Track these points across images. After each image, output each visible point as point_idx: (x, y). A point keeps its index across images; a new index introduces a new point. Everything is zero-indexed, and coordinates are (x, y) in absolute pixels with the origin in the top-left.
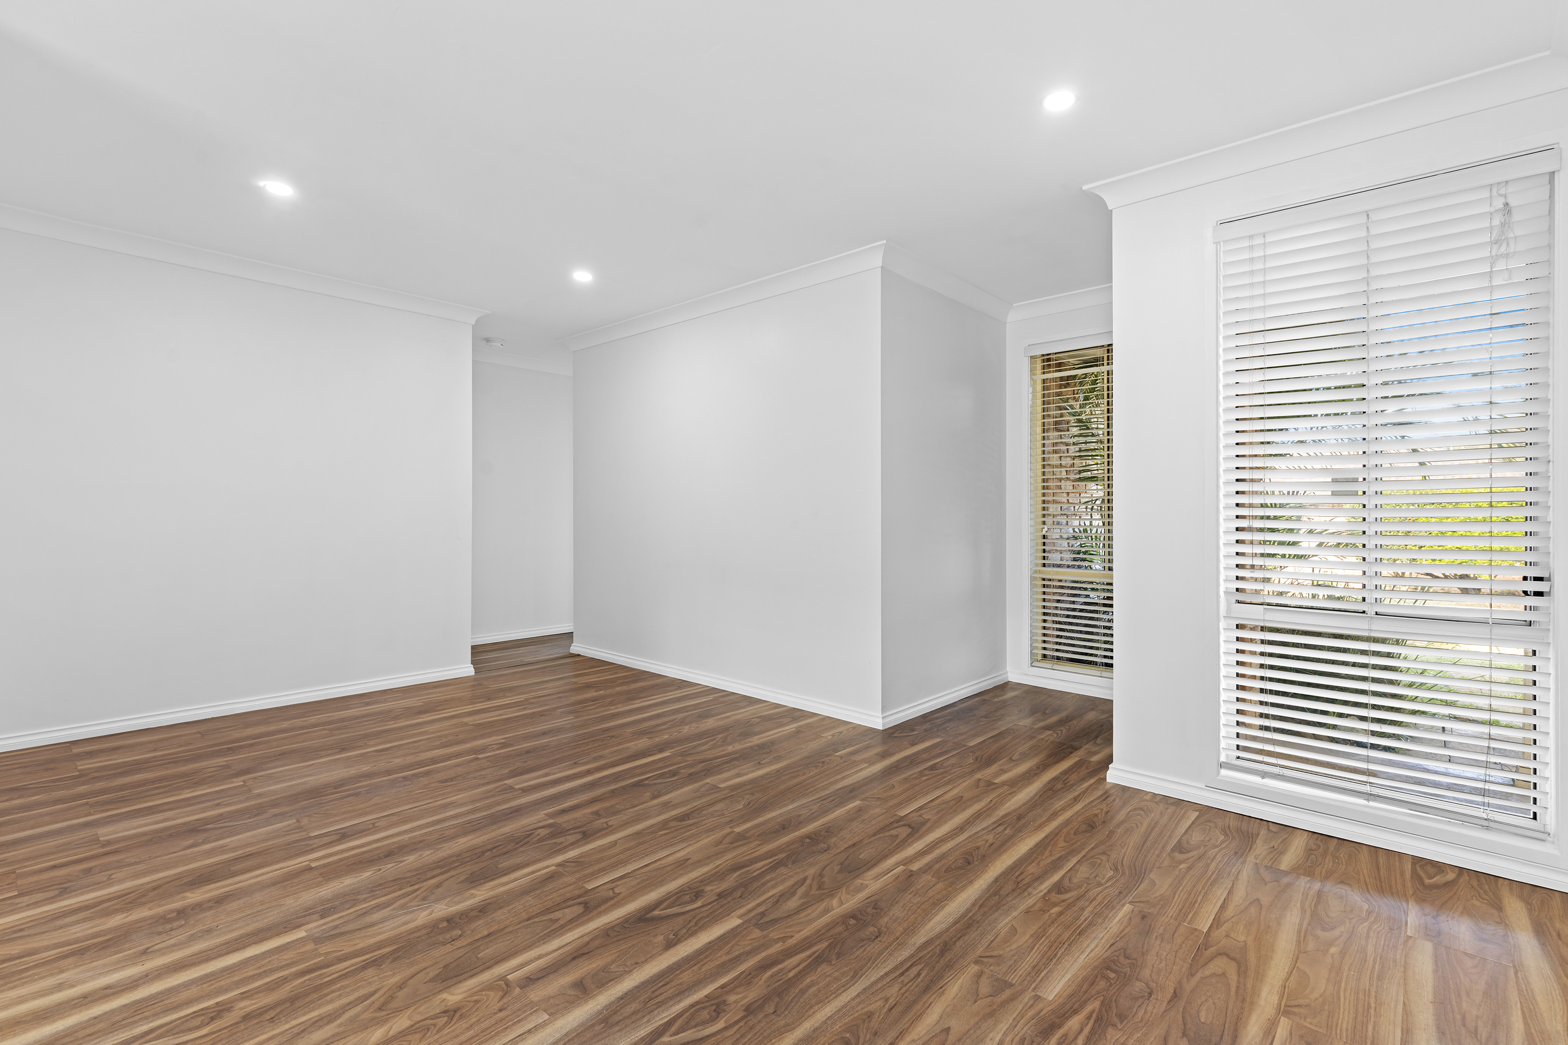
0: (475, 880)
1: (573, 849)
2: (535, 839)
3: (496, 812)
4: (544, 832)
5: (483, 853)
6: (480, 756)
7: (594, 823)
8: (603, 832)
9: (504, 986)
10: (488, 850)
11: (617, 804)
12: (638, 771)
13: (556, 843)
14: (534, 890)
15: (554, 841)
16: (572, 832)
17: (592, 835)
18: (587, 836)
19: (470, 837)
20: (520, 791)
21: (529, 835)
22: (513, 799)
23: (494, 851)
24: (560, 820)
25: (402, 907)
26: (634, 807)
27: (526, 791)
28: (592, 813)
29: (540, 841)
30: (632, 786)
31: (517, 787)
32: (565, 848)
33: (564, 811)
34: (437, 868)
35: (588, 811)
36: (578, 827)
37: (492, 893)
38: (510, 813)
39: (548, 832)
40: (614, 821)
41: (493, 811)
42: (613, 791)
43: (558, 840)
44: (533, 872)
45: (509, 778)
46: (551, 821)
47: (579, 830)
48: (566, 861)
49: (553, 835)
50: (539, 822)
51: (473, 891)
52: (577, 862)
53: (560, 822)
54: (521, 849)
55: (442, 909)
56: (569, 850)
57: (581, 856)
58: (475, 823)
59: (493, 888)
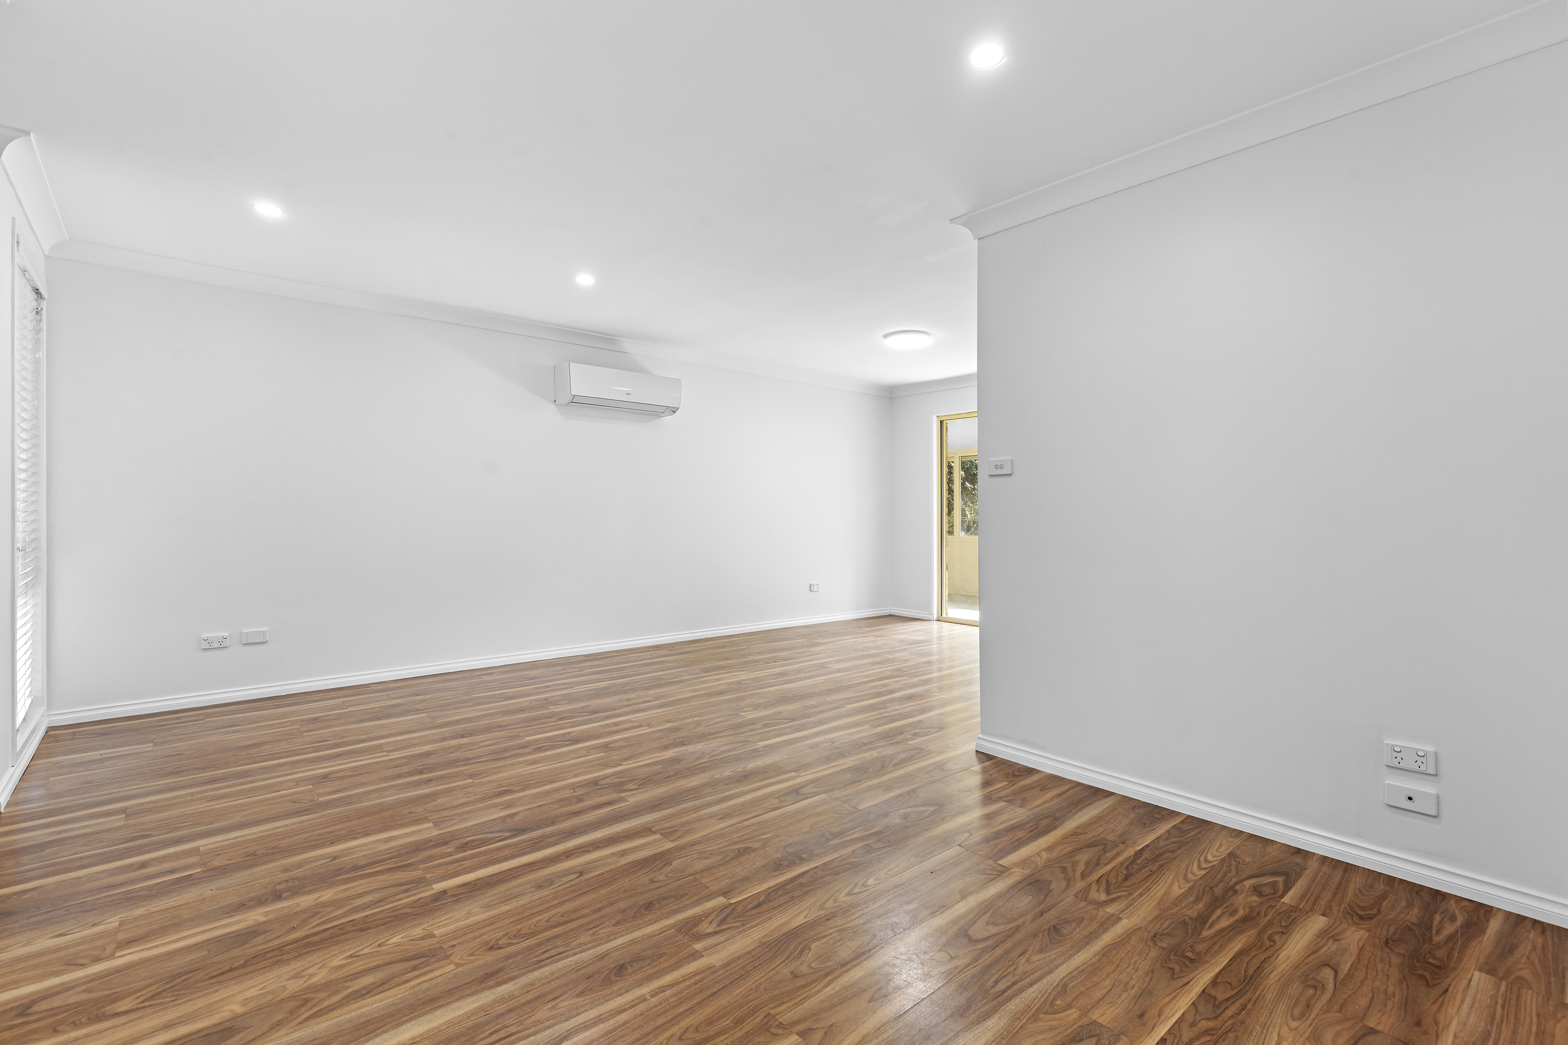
0: (676, 760)
1: (608, 774)
2: (637, 781)
3: (674, 806)
4: (630, 786)
5: (675, 774)
6: (721, 900)
7: (586, 792)
8: (580, 784)
9: (649, 726)
10: (672, 776)
11: (557, 809)
12: (507, 852)
13: (621, 778)
14: (637, 754)
15: (621, 780)
16: (606, 786)
17: (590, 783)
18: (595, 782)
19: (690, 785)
20: (653, 829)
21: (641, 785)
22: (663, 819)
23: (667, 776)
24: (615, 796)
25: (713, 751)
26: (540, 806)
27: (646, 830)
28: (583, 801)
29: (634, 780)
30: (528, 829)
31: (658, 836)
32: (614, 775)
33: (610, 803)
34: (704, 767)
35: (588, 803)
36: (599, 789)
37: (663, 753)
38: (660, 804)
39: (626, 786)
40: (567, 793)
41: (678, 808)
42: (553, 823)
43: (619, 780)
44: (638, 762)
45: (669, 851)
46: (623, 795)
47: (600, 787)
48: (615, 767)
49: (623, 784)
50: (633, 794)
51: (675, 755)
52: (606, 766)
53: (615, 794)
54: (647, 776)
55: (690, 748)
56: (611, 773)
57: (603, 770)
58: (690, 797)
59: (661, 756)
